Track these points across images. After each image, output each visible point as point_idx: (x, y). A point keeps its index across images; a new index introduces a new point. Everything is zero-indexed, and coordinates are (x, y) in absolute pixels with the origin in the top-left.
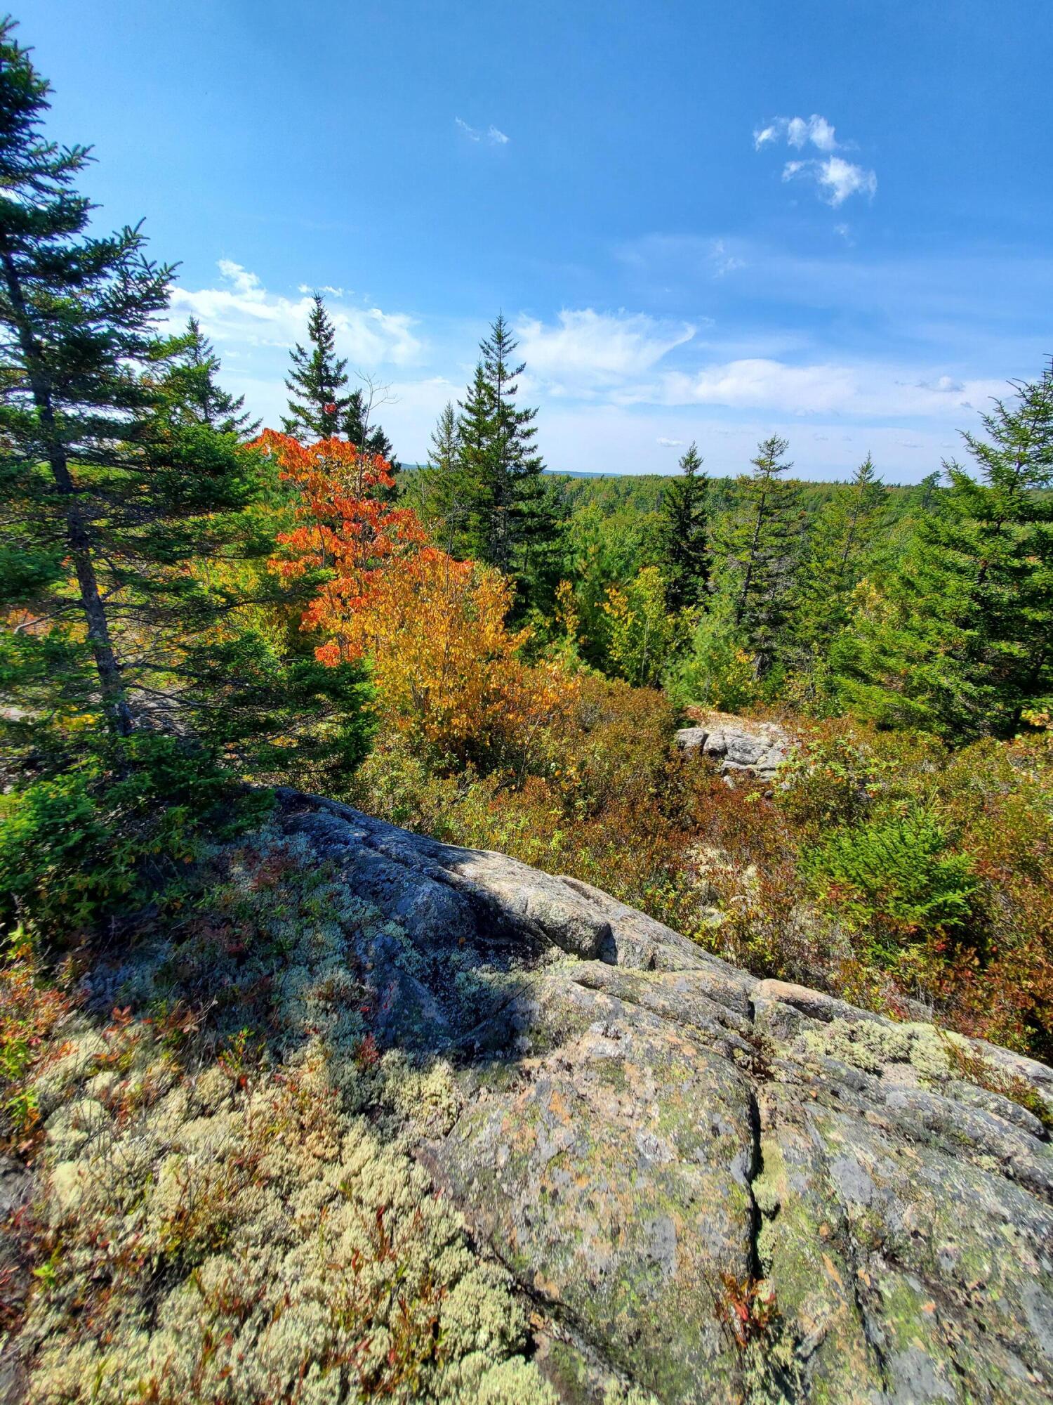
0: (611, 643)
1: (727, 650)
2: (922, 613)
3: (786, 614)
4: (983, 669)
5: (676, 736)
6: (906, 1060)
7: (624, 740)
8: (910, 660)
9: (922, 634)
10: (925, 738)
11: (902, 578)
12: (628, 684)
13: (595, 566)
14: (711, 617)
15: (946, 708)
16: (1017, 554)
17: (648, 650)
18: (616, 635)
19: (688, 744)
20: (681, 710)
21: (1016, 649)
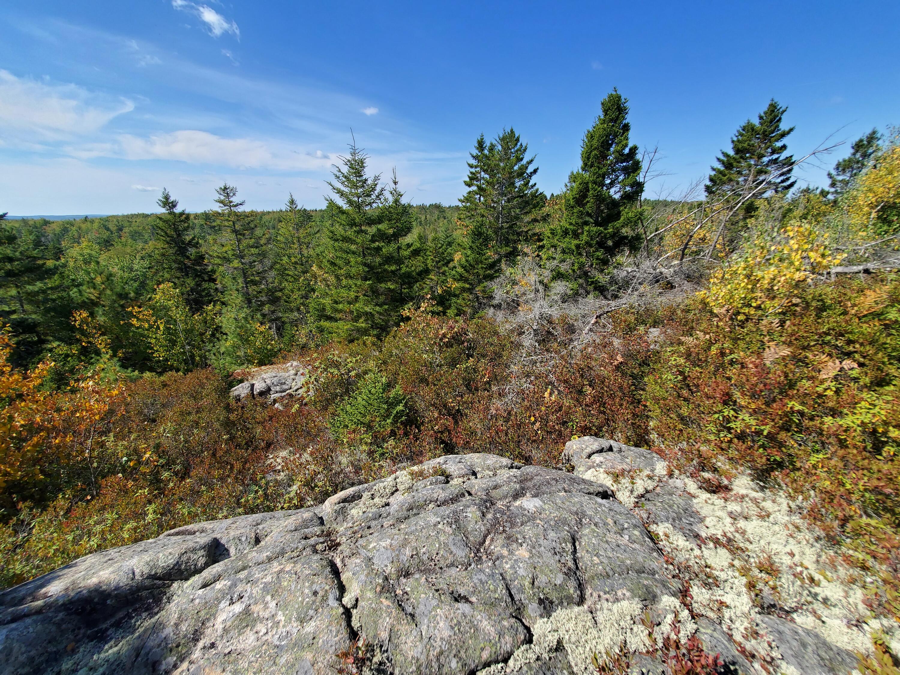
0: (152, 348)
1: (248, 325)
2: (346, 278)
3: (279, 294)
4: (382, 298)
5: (231, 394)
6: (397, 490)
7: (189, 414)
8: (350, 303)
9: (349, 288)
10: (369, 340)
11: (328, 261)
12: (181, 373)
13: (108, 292)
14: (229, 308)
15: (373, 322)
16: (373, 241)
17: (189, 344)
18: (153, 341)
19: (243, 395)
20: (229, 376)
21: (391, 286)
